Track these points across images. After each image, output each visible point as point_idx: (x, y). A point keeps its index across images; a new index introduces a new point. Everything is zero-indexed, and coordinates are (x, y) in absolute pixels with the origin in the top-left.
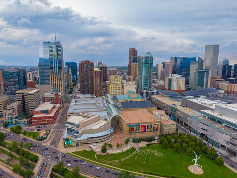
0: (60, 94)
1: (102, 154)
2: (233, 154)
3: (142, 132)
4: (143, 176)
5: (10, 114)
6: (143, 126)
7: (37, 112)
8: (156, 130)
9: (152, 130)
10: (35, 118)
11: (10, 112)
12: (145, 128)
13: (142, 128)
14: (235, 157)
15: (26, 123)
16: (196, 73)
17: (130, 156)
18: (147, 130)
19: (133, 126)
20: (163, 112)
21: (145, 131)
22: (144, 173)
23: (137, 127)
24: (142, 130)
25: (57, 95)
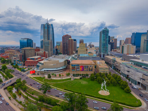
0: (47, 52)
1: (48, 79)
2: (144, 87)
3: (81, 70)
4: (62, 91)
5: (15, 59)
6: (82, 66)
7: (29, 59)
8: (92, 70)
9: (88, 70)
10: (27, 62)
11: (15, 57)
12: (83, 68)
13: (81, 67)
14: (146, 90)
15: (22, 64)
16: (144, 42)
17: (64, 82)
18: (84, 69)
19: (75, 66)
20: (103, 62)
21: (83, 70)
22: (65, 90)
23: (78, 66)
24: (81, 69)
25: (45, 52)
